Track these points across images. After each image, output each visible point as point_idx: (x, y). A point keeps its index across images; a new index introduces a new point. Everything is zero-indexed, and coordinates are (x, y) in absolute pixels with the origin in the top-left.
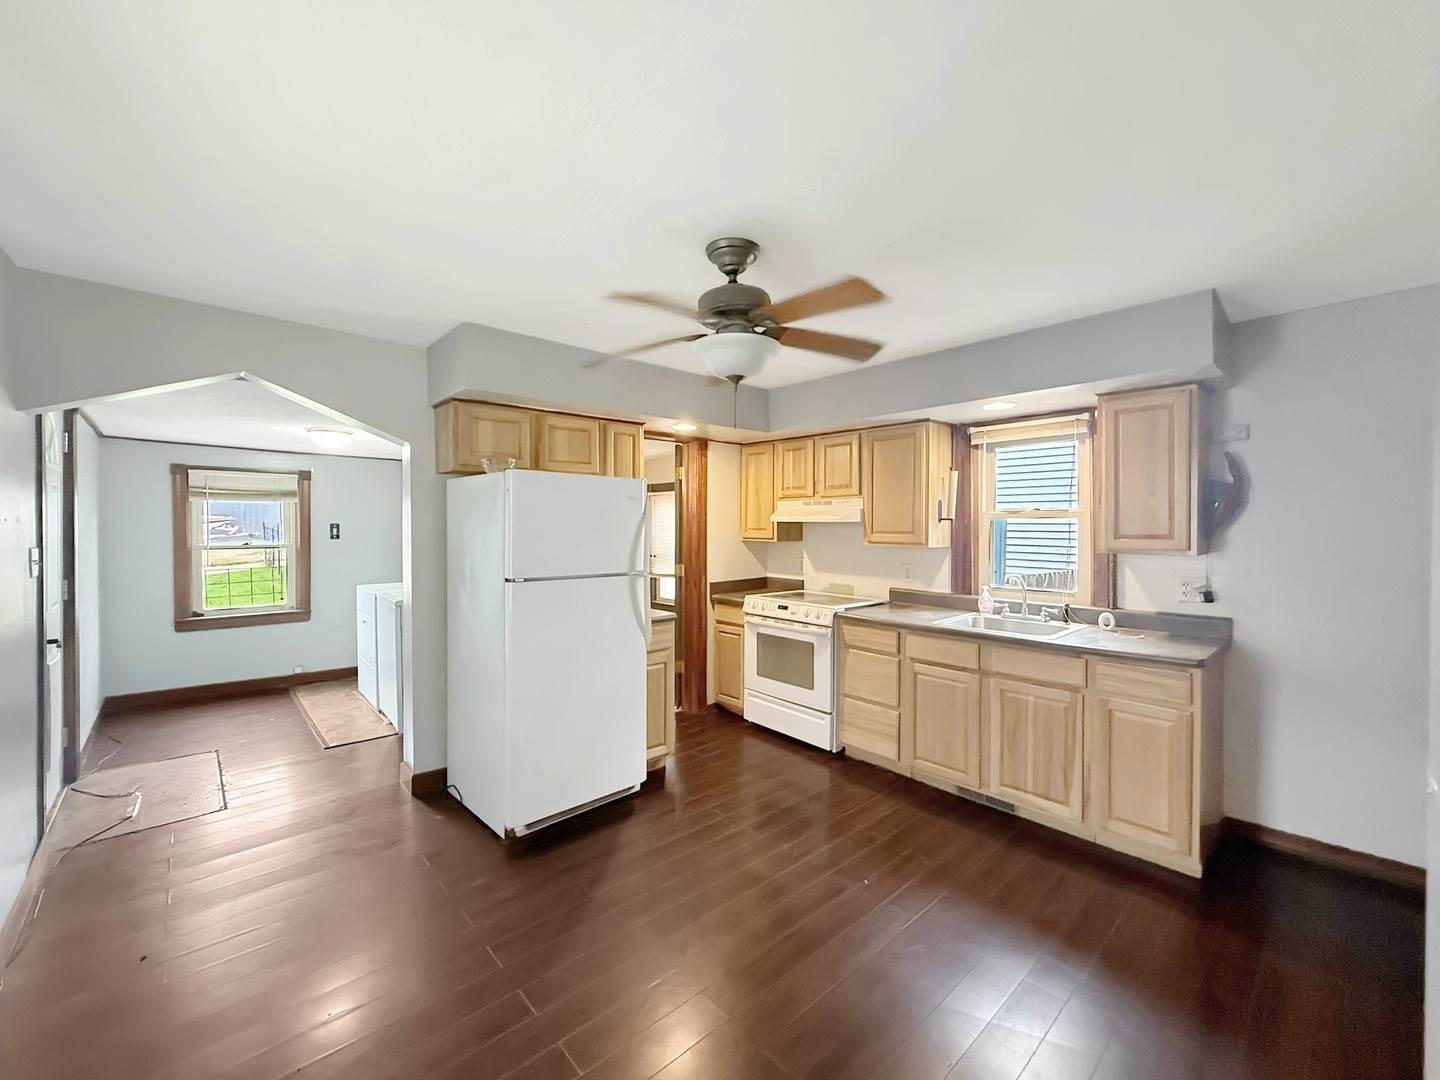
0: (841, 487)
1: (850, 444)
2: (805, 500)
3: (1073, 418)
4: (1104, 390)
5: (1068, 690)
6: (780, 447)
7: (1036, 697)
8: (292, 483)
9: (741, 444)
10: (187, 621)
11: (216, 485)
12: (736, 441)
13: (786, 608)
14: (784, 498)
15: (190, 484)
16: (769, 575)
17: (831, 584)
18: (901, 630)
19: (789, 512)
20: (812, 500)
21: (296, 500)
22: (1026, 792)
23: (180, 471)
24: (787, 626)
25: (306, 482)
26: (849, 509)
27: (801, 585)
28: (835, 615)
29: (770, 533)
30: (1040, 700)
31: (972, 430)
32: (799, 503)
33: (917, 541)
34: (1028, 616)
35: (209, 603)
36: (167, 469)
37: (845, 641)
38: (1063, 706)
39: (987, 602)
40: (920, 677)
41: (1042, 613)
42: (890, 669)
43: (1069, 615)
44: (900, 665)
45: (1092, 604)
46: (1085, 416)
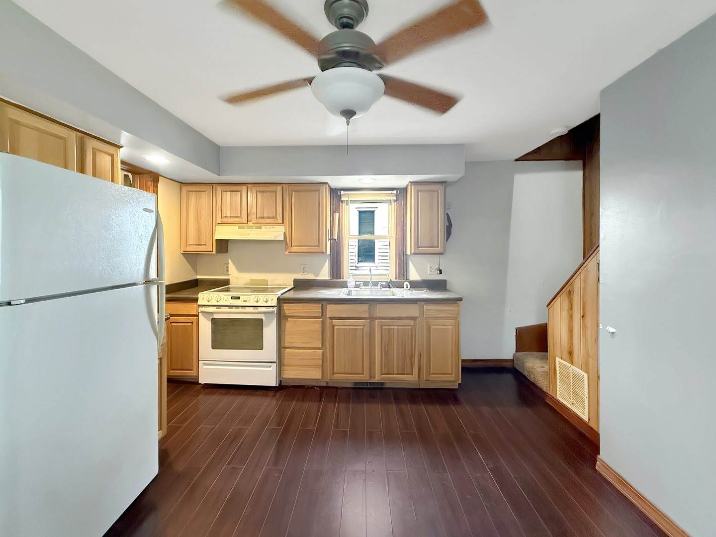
0: (269, 218)
1: (276, 192)
2: (241, 225)
3: (391, 192)
4: (412, 180)
5: (412, 320)
6: (219, 188)
7: (397, 326)
9: (181, 183)
12: (176, 179)
13: (238, 298)
14: (222, 223)
16: (198, 277)
17: (251, 280)
18: (323, 302)
19: (224, 233)
20: (246, 226)
22: (393, 374)
24: (240, 310)
26: (276, 232)
27: (227, 282)
28: (279, 299)
29: (211, 247)
30: (399, 327)
31: (342, 192)
32: (236, 227)
33: (320, 251)
34: (373, 287)
37: (285, 313)
38: (410, 327)
39: (351, 282)
40: (336, 327)
41: (379, 285)
42: (317, 326)
43: (389, 285)
44: (323, 323)
45: (396, 278)
46: (395, 192)
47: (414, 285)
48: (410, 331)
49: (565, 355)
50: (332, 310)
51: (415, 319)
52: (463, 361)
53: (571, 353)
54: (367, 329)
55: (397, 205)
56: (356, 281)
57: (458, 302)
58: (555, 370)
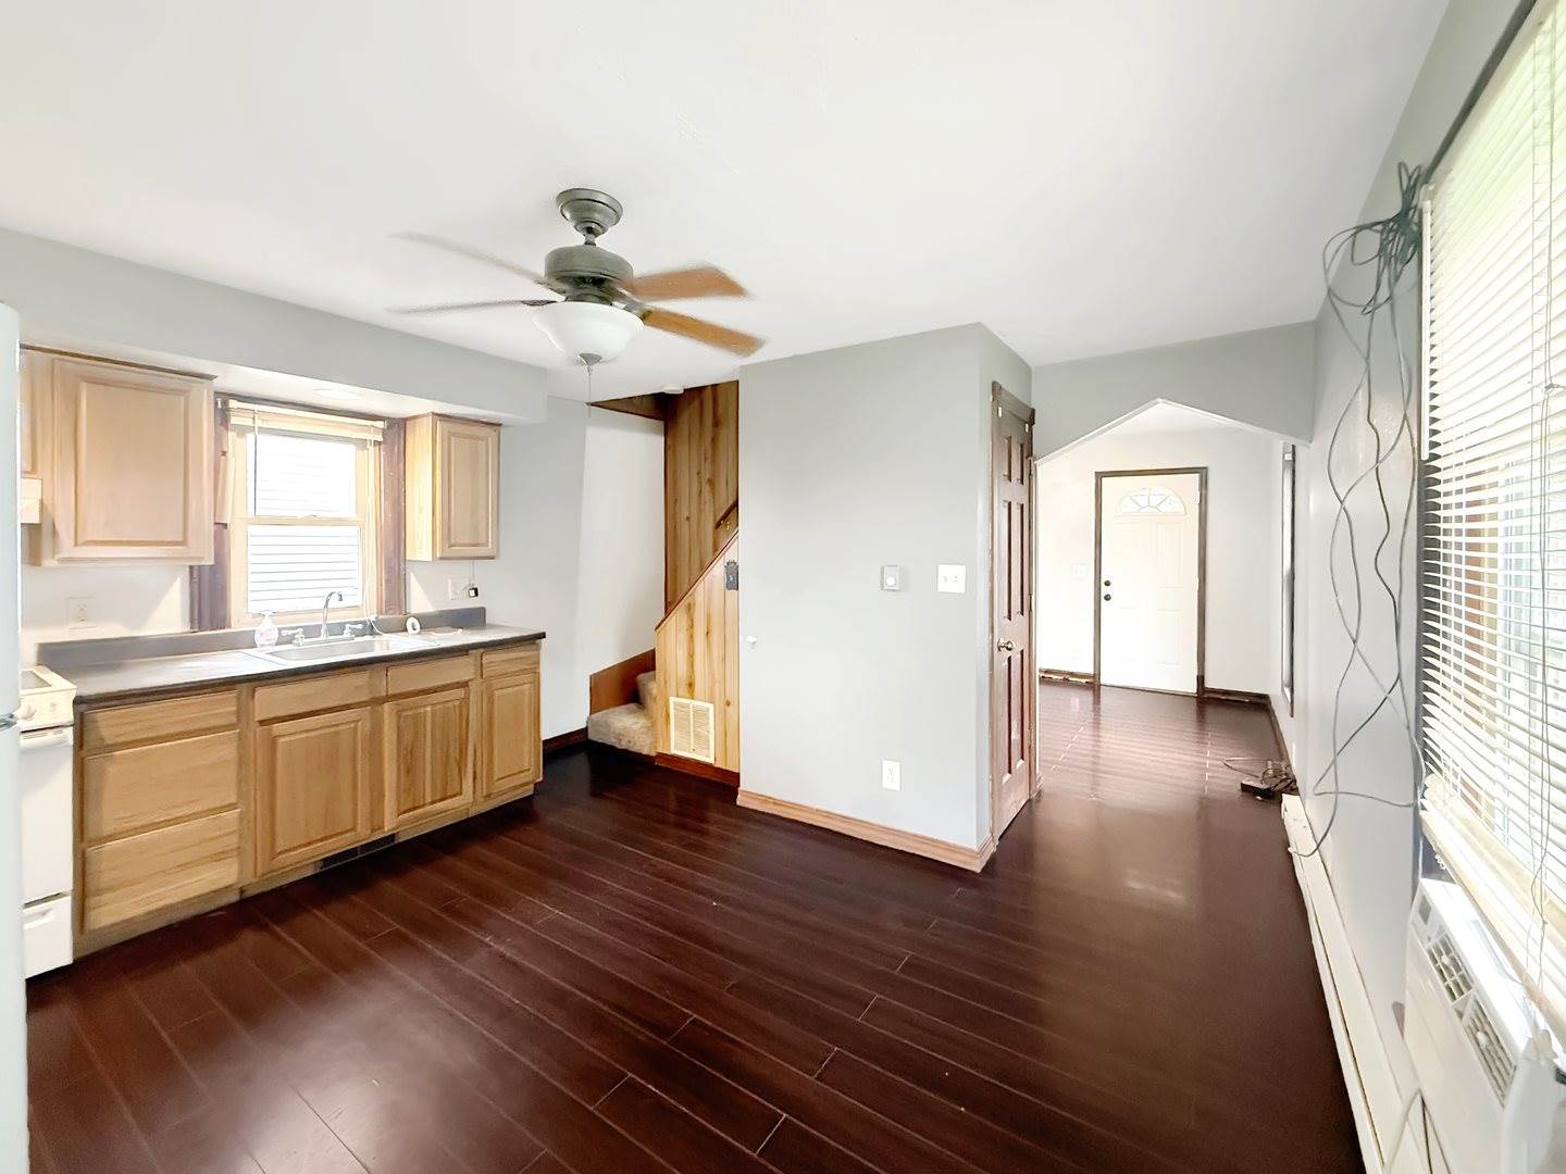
3: (369, 423)
4: (439, 411)
5: (460, 687)
7: (431, 705)
18: (240, 687)
22: (423, 806)
28: (77, 701)
34: (331, 637)
37: (102, 739)
38: (457, 703)
39: (266, 632)
40: (281, 740)
41: (347, 631)
42: (224, 749)
43: (370, 629)
44: (241, 738)
45: (380, 612)
46: (380, 424)
47: (428, 623)
48: (457, 709)
49: (683, 689)
50: (268, 702)
51: (465, 685)
52: (545, 742)
53: (691, 685)
54: (364, 727)
55: (382, 453)
56: (280, 630)
57: (538, 641)
58: (668, 715)
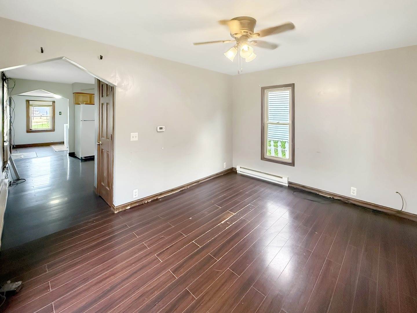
8: (51, 103)
10: (29, 131)
11: (35, 104)
15: (30, 104)
21: (52, 107)
23: (28, 101)
25: (54, 103)
35: (34, 127)
36: (25, 101)
